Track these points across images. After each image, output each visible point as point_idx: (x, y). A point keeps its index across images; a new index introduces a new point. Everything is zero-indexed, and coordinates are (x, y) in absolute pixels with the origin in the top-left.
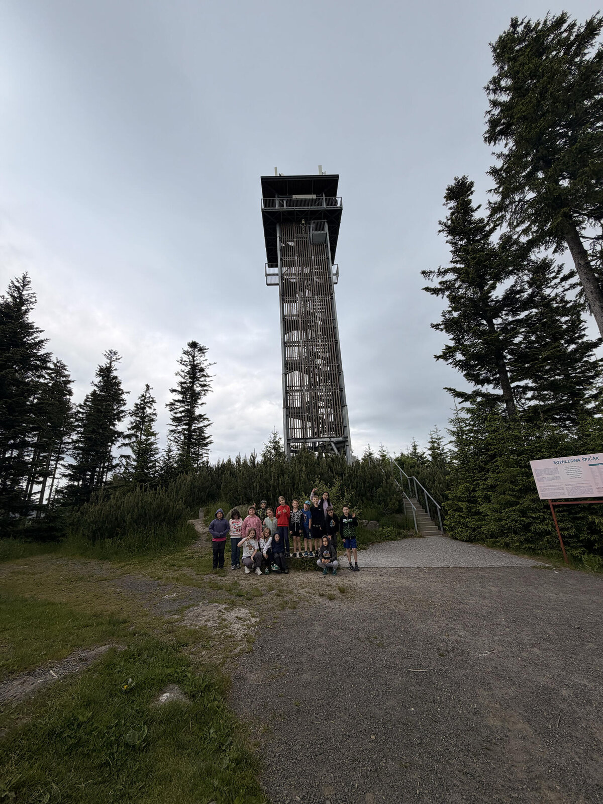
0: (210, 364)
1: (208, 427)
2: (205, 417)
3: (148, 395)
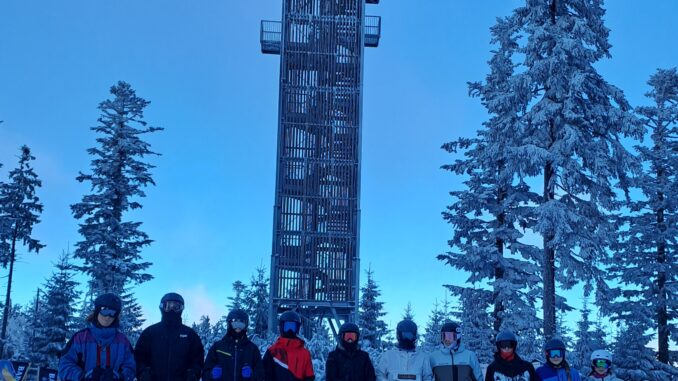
0: (152, 130)
1: (144, 245)
2: (139, 229)
3: (25, 169)
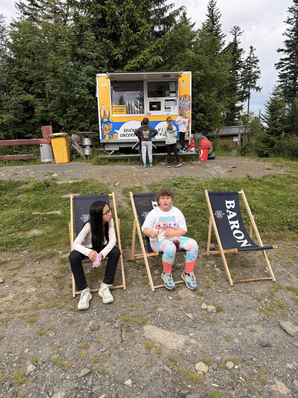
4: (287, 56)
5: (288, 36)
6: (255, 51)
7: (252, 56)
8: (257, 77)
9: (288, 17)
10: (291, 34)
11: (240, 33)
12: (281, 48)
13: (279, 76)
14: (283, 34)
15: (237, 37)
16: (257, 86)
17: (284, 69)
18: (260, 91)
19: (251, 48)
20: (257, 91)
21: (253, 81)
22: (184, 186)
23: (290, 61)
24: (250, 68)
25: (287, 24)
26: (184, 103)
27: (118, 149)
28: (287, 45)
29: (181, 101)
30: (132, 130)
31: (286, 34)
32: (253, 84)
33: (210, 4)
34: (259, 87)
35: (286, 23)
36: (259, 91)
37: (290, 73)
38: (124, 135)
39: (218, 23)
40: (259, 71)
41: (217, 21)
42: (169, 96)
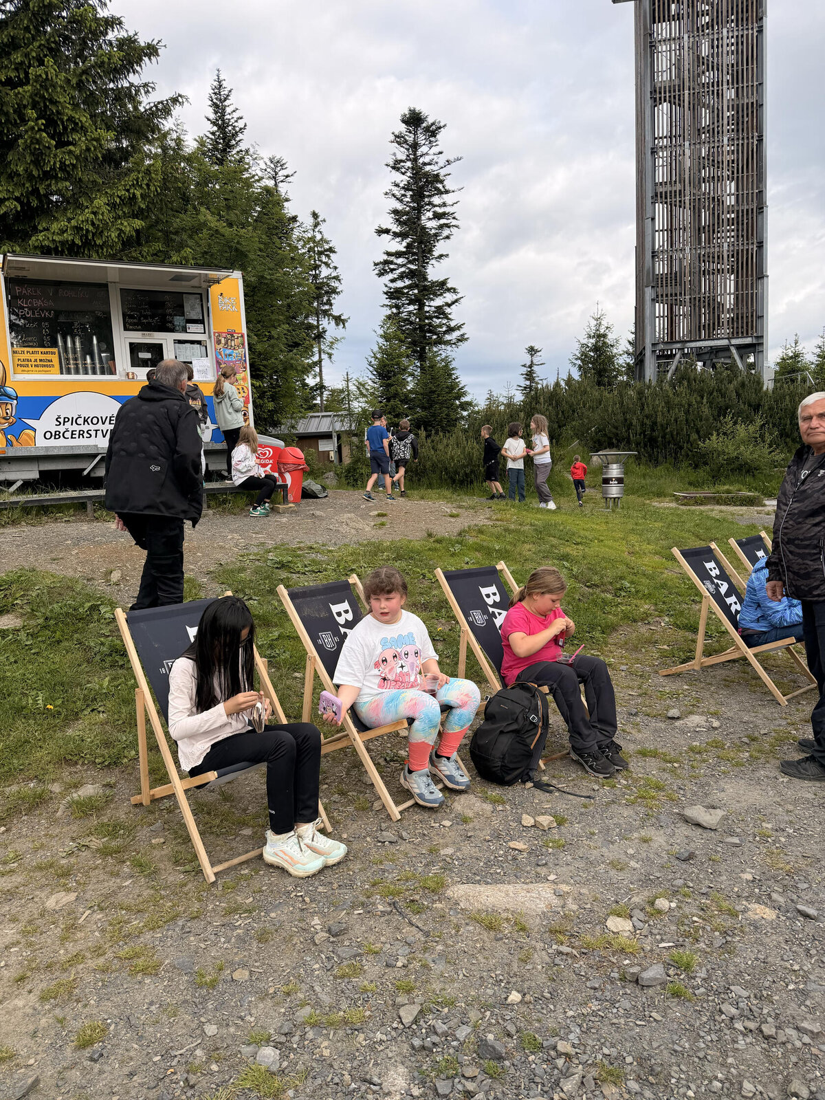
0: (449, 162)
1: (452, 307)
4: (399, 245)
5: (398, 199)
6: (324, 224)
7: (318, 237)
8: (334, 291)
9: (394, 154)
10: (403, 195)
11: (287, 176)
12: (384, 227)
13: (386, 293)
14: (386, 194)
15: (280, 185)
16: (335, 312)
17: (396, 276)
18: (344, 327)
19: (315, 215)
20: (337, 324)
21: (325, 299)
22: (306, 566)
23: (407, 258)
24: (316, 267)
25: (394, 171)
26: (228, 352)
27: (36, 475)
28: (397, 220)
29: (221, 346)
30: (80, 421)
31: (393, 195)
32: (327, 307)
33: (215, 93)
34: (340, 316)
35: (390, 169)
36: (341, 325)
37: (409, 287)
38: (57, 435)
39: (241, 144)
40: (338, 276)
41: (238, 139)
42: (185, 330)
